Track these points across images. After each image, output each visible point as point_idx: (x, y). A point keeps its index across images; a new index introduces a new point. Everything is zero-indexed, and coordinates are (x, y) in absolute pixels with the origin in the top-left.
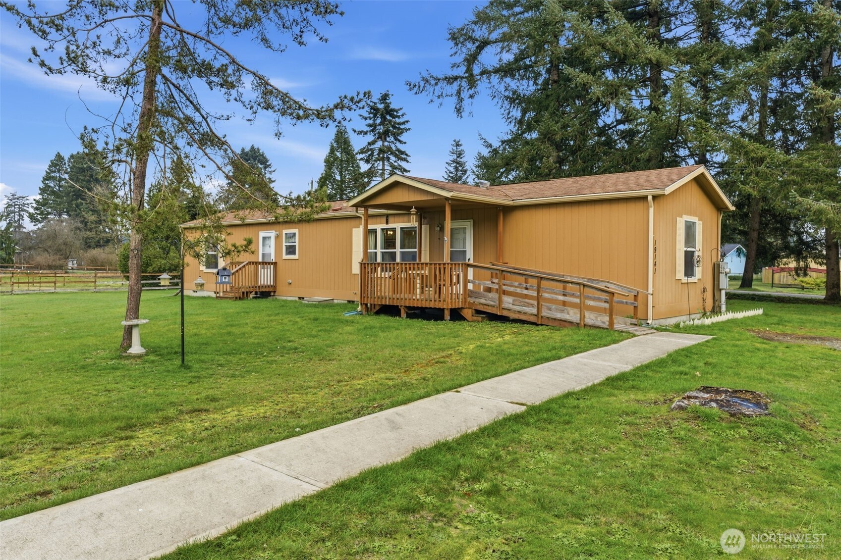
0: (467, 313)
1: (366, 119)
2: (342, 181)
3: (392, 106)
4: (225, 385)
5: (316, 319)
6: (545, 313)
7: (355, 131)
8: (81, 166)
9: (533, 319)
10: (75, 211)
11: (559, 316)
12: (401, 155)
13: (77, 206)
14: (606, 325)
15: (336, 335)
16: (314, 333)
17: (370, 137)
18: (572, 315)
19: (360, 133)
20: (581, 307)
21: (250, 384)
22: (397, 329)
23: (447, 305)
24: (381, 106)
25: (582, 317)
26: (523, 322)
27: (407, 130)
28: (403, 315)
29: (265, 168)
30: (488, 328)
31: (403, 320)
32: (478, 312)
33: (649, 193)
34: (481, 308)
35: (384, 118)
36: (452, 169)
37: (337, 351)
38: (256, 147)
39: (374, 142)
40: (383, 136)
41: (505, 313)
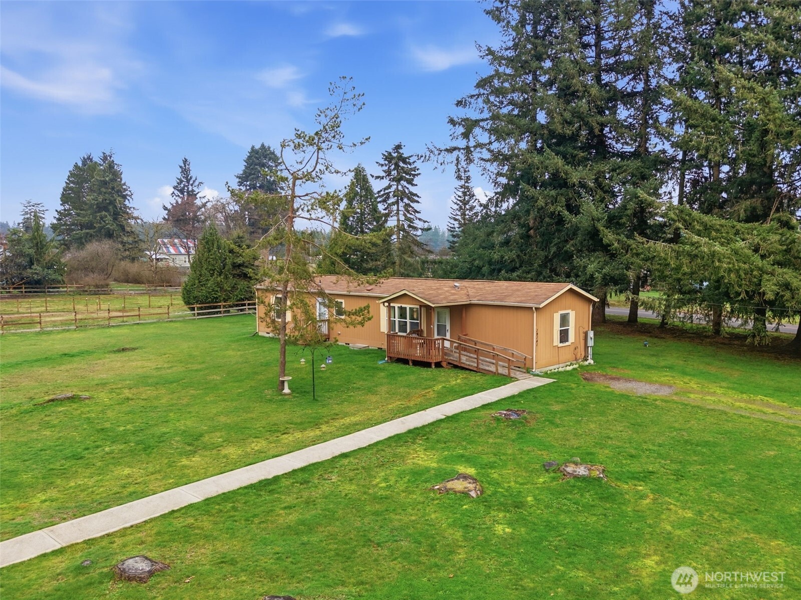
0: (444, 364)
1: (382, 165)
2: (362, 214)
3: (405, 156)
4: (337, 409)
5: (364, 367)
6: (481, 366)
7: (373, 176)
8: (102, 179)
9: (475, 369)
10: (100, 223)
11: (487, 368)
12: (412, 197)
13: (102, 218)
14: (507, 374)
15: (377, 379)
16: (364, 377)
17: (385, 182)
18: (492, 368)
19: (377, 177)
20: (496, 365)
21: (346, 408)
22: (407, 375)
23: (434, 360)
24: (395, 155)
25: (497, 370)
26: (471, 370)
27: (417, 175)
28: (411, 364)
29: (276, 166)
30: (453, 372)
31: (411, 367)
32: (449, 363)
33: (534, 306)
34: (451, 362)
35: (397, 165)
36: (460, 194)
37: (378, 389)
38: (266, 145)
39: (389, 187)
40: (398, 180)
41: (463, 365)
